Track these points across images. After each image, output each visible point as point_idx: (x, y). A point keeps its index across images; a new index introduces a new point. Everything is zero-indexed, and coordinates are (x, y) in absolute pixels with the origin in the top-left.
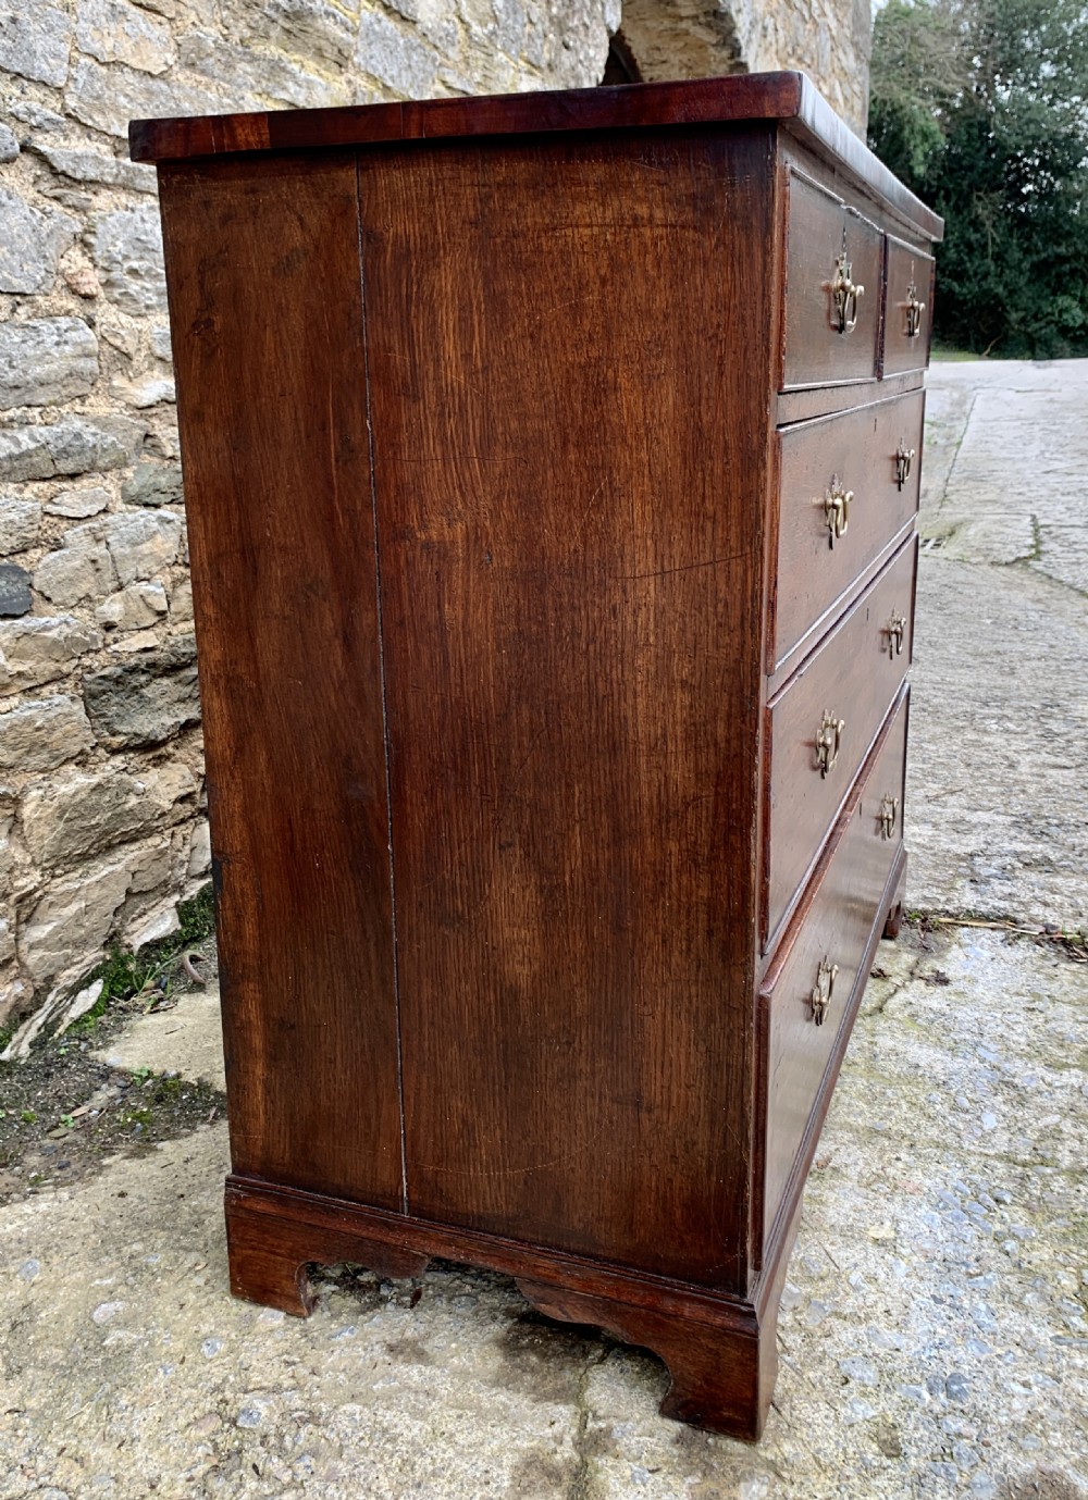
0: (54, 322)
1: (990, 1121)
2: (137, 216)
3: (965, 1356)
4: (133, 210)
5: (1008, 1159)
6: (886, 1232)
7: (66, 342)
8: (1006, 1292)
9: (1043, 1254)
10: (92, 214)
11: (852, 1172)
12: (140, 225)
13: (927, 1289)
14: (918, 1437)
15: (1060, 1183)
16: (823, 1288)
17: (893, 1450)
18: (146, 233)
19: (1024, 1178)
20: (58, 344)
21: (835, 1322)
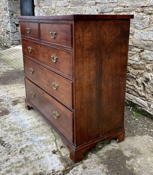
1: (29, 135)
3: (16, 117)
5: (24, 132)
6: (29, 120)
8: (16, 122)
9: (15, 126)
11: (36, 123)
13: (23, 119)
15: (17, 132)
16: (30, 115)
17: (18, 112)
19: (21, 131)
21: (27, 114)
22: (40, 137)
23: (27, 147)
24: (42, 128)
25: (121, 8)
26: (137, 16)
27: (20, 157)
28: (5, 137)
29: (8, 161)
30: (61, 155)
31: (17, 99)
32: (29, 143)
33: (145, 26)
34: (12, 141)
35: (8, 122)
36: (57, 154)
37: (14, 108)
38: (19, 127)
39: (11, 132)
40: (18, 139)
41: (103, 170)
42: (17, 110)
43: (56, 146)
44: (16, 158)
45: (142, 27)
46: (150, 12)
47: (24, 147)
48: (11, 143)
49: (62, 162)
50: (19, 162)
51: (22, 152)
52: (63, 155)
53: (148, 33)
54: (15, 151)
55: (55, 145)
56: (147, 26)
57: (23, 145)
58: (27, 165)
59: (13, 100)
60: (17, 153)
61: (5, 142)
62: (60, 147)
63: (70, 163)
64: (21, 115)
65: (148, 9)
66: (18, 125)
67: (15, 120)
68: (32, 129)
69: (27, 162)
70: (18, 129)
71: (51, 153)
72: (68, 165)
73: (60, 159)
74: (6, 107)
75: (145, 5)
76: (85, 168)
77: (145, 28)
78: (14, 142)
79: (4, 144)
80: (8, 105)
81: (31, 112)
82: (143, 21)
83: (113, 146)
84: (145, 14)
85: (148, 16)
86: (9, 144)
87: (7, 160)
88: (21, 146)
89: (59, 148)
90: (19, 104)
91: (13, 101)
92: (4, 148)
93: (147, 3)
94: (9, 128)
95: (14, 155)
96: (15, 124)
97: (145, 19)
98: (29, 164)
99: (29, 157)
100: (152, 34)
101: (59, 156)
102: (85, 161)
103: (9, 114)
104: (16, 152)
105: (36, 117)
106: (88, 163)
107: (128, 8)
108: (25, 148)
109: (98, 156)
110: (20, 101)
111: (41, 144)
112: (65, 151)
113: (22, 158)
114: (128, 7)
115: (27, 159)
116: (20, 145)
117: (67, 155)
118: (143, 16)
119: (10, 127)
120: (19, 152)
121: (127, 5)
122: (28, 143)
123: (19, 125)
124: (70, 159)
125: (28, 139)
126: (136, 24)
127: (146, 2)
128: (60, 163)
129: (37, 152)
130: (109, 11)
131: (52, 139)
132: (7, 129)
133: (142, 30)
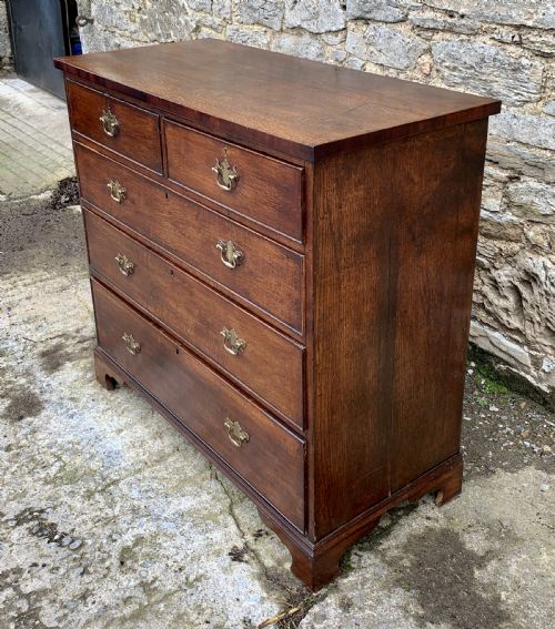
1: (135, 494)
3: (73, 422)
5: (115, 482)
6: (122, 434)
8: (79, 444)
9: (78, 461)
10: (432, 42)
11: (150, 442)
12: (451, 48)
13: (97, 429)
14: (70, 404)
15: (92, 486)
16: (120, 411)
17: (72, 399)
18: (453, 51)
19: (104, 480)
21: (109, 406)
22: (176, 502)
23: (139, 540)
24: (174, 462)
25: (439, 15)
26: (500, 57)
27: (125, 584)
28: (54, 508)
29: (89, 599)
30: (260, 563)
31: (55, 342)
32: (145, 528)
34: (84, 522)
35: (50, 447)
36: (247, 562)
37: (54, 384)
38: (94, 465)
39: (68, 488)
40: (103, 515)
41: (405, 609)
42: (67, 393)
43: (238, 532)
44: (113, 587)
45: (517, 98)
46: (547, 50)
47: (130, 544)
48: (82, 531)
49: (268, 589)
50: (127, 601)
51: (129, 563)
52: (269, 562)
53: (535, 121)
54: (103, 561)
55: (233, 528)
56: (532, 96)
57: (125, 537)
58: (155, 607)
59: (41, 348)
60: (113, 569)
61: (60, 529)
62: (254, 535)
63: (294, 592)
64: (87, 415)
65: (539, 39)
66: (88, 456)
67: (71, 437)
68: (139, 470)
69: (153, 600)
70: (92, 473)
71: (228, 559)
72: (292, 601)
73: (260, 579)
74: (22, 381)
75: (530, 23)
76: (346, 605)
77: (526, 102)
78: (90, 524)
79: (57, 537)
80: (27, 373)
81: (120, 396)
82: (520, 75)
83: (428, 518)
84: (526, 51)
85: (537, 62)
86: (75, 534)
87: (84, 597)
88: (119, 541)
89: (250, 538)
90: (68, 364)
91: (44, 354)
92: (63, 552)
93: (535, 17)
94: (60, 471)
95: (105, 576)
96: (76, 453)
97: (527, 72)
98: (162, 605)
99: (155, 579)
100: (550, 126)
101: (256, 569)
102: (345, 581)
103: (44, 413)
104: (107, 563)
105: (143, 418)
106: (353, 587)
107: (463, 21)
108: (136, 545)
109: (383, 561)
110: (69, 350)
111: (186, 528)
112: (270, 546)
113: (132, 583)
114: (462, 16)
115: (152, 587)
116: (114, 537)
117: (280, 563)
118: (521, 56)
119: (62, 469)
120: (116, 562)
121: (462, 11)
122: (141, 525)
123: (92, 457)
124: (292, 576)
125: (135, 510)
126: (491, 82)
127: (532, 11)
128: (265, 595)
129: (178, 558)
130: (391, 19)
131: (219, 506)
132: (52, 475)
133: (515, 106)
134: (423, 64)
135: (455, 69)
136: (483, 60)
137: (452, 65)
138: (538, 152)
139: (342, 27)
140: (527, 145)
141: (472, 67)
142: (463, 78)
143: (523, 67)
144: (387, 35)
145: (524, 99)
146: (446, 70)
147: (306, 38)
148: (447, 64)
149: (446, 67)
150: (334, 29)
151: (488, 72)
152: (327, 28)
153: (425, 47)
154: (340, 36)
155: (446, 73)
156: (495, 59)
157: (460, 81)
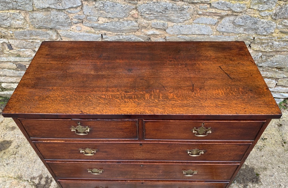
0: (127, 22)
2: (149, 4)
4: (148, 4)
7: (129, 25)
10: (137, 5)
12: (149, 6)
18: (151, 7)
20: (127, 25)
26: (174, 7)
33: (185, 18)
45: (182, 20)
53: (190, 26)
56: (188, 18)
77: (186, 20)
82: (183, 12)
84: (185, 3)
85: (191, 6)
97: (186, 10)
100: (196, 27)
118: (183, 5)
126: (170, 16)
133: (181, 23)
134: (134, 14)
135: (151, 14)
136: (166, 9)
137: (150, 13)
138: (191, 36)
139: (79, 5)
140: (186, 35)
141: (160, 12)
142: (156, 17)
143: (185, 9)
144: (112, 5)
145: (185, 20)
146: (147, 15)
147: (54, 12)
148: (148, 13)
149: (146, 14)
150: (75, 6)
151: (169, 13)
152: (70, 6)
153: (134, 7)
154: (79, 9)
155: (147, 16)
156: (172, 8)
157: (153, 18)
